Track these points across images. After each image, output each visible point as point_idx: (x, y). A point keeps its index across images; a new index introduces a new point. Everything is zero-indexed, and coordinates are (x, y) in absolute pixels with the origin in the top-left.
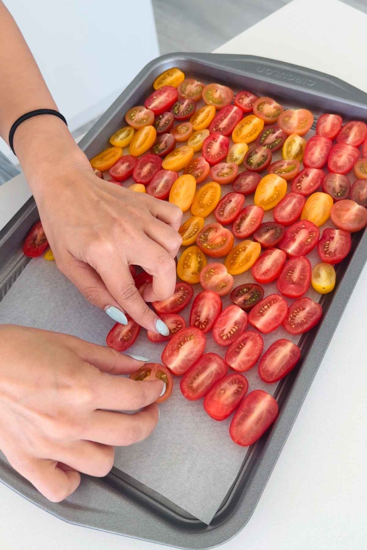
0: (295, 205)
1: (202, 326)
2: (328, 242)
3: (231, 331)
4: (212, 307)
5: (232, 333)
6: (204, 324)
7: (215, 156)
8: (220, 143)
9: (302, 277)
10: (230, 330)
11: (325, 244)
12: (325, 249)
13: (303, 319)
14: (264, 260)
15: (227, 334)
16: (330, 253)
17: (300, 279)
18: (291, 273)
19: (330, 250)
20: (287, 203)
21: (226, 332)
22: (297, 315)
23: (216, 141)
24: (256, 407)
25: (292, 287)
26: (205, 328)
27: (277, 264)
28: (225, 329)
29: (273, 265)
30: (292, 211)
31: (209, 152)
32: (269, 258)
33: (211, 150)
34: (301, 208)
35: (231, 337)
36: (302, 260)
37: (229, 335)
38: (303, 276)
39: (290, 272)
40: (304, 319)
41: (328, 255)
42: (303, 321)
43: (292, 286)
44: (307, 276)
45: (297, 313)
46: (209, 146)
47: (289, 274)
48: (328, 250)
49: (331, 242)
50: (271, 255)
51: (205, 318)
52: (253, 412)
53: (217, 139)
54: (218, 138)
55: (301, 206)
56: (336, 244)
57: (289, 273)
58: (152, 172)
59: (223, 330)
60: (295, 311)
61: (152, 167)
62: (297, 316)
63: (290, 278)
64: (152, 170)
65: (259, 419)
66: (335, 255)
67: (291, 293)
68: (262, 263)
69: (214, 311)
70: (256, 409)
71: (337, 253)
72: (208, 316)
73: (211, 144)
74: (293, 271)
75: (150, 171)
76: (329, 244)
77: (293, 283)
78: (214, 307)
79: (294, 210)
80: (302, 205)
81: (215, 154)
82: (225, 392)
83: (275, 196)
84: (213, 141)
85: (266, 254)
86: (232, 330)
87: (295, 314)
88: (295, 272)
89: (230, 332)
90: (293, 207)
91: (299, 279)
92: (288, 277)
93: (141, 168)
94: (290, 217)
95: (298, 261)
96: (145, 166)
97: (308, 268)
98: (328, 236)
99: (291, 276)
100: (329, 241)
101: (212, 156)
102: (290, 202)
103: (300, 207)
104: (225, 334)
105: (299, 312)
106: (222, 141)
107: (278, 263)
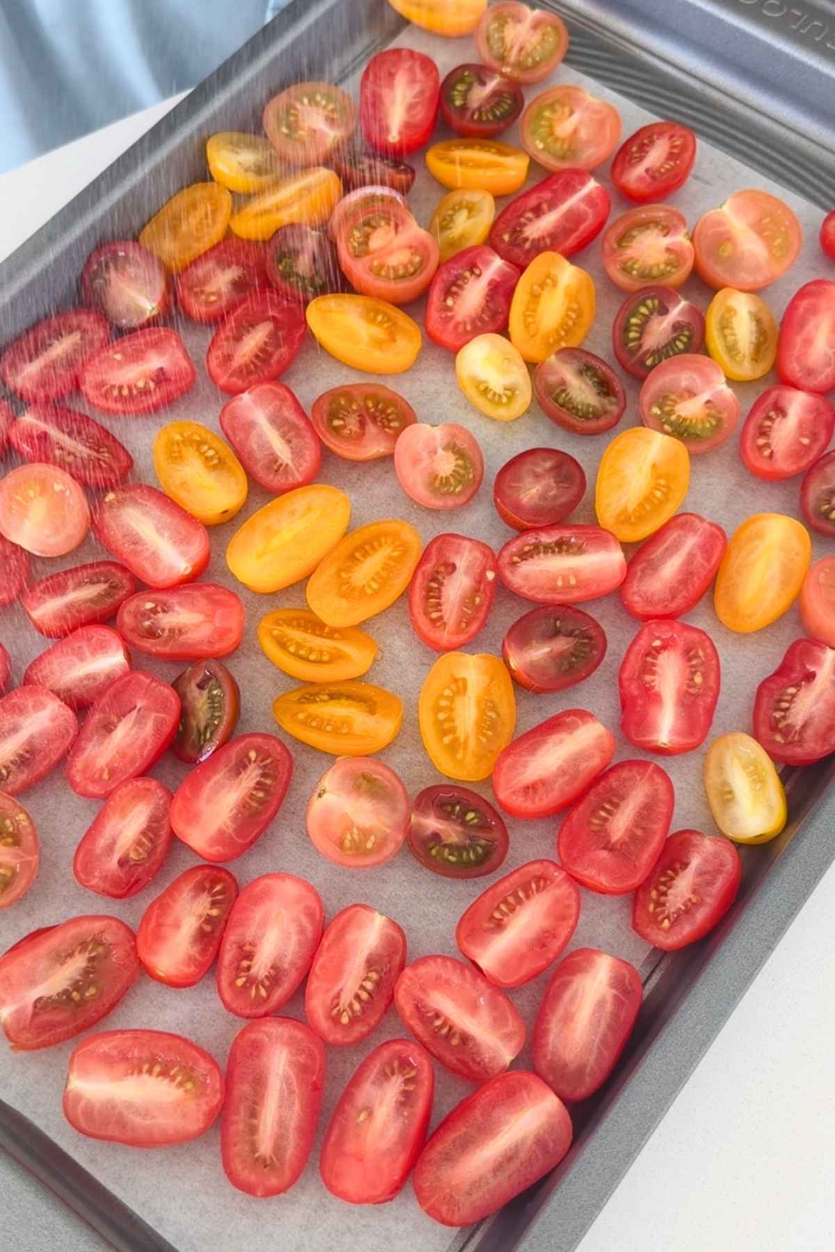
0: (691, 557)
1: (257, 989)
2: (792, 690)
3: (360, 992)
4: (293, 929)
5: (364, 996)
6: (263, 986)
7: (465, 324)
8: (490, 283)
9: (639, 832)
10: (356, 989)
11: (782, 695)
12: (778, 715)
13: (688, 895)
14: (544, 742)
15: (351, 1005)
16: (787, 732)
17: (632, 837)
18: (609, 812)
19: (789, 721)
20: (667, 549)
21: (346, 998)
22: (669, 888)
23: (479, 276)
24: (507, 1122)
25: (604, 859)
26: (269, 996)
27: (578, 770)
28: (341, 990)
29: (562, 772)
30: (680, 577)
31: (449, 309)
32: (561, 742)
33: (459, 302)
34: (709, 567)
35: (363, 1010)
36: (651, 778)
37: (357, 1006)
38: (643, 829)
39: (608, 806)
40: (692, 896)
41: (778, 738)
42: (690, 900)
43: (604, 854)
44: (654, 833)
45: (669, 884)
46: (454, 289)
47: (603, 814)
48: (784, 718)
49: (802, 693)
50: (571, 733)
51: (269, 965)
52: (498, 1133)
53: (480, 266)
54: (487, 263)
55: (709, 563)
56: (817, 701)
57: (604, 809)
58: (270, 355)
59: (338, 996)
60: (663, 879)
61: (273, 335)
62: (670, 892)
63: (603, 825)
64: (270, 349)
65: (509, 1157)
66: (801, 742)
67: (597, 878)
68: (533, 750)
69: (300, 943)
70: (506, 1128)
71: (810, 732)
72: (280, 957)
73: (460, 282)
74: (616, 806)
75: (263, 350)
76: (793, 696)
77: (609, 847)
78: (302, 931)
79: (687, 574)
80: (714, 560)
81: (467, 319)
82: (371, 1114)
83: (658, 494)
84: (467, 274)
85: (559, 725)
86: (362, 987)
87: (663, 888)
88: (620, 811)
89: (357, 997)
90: (682, 564)
91: (629, 838)
92: (596, 821)
93: (238, 339)
94: (674, 598)
95: (638, 778)
96: (248, 332)
97: (663, 809)
98: (798, 667)
99: (605, 820)
100: (798, 686)
101: (457, 324)
102: (675, 548)
103: (706, 564)
104: (346, 1005)
105: (672, 879)
106: (496, 277)
107: (581, 768)
